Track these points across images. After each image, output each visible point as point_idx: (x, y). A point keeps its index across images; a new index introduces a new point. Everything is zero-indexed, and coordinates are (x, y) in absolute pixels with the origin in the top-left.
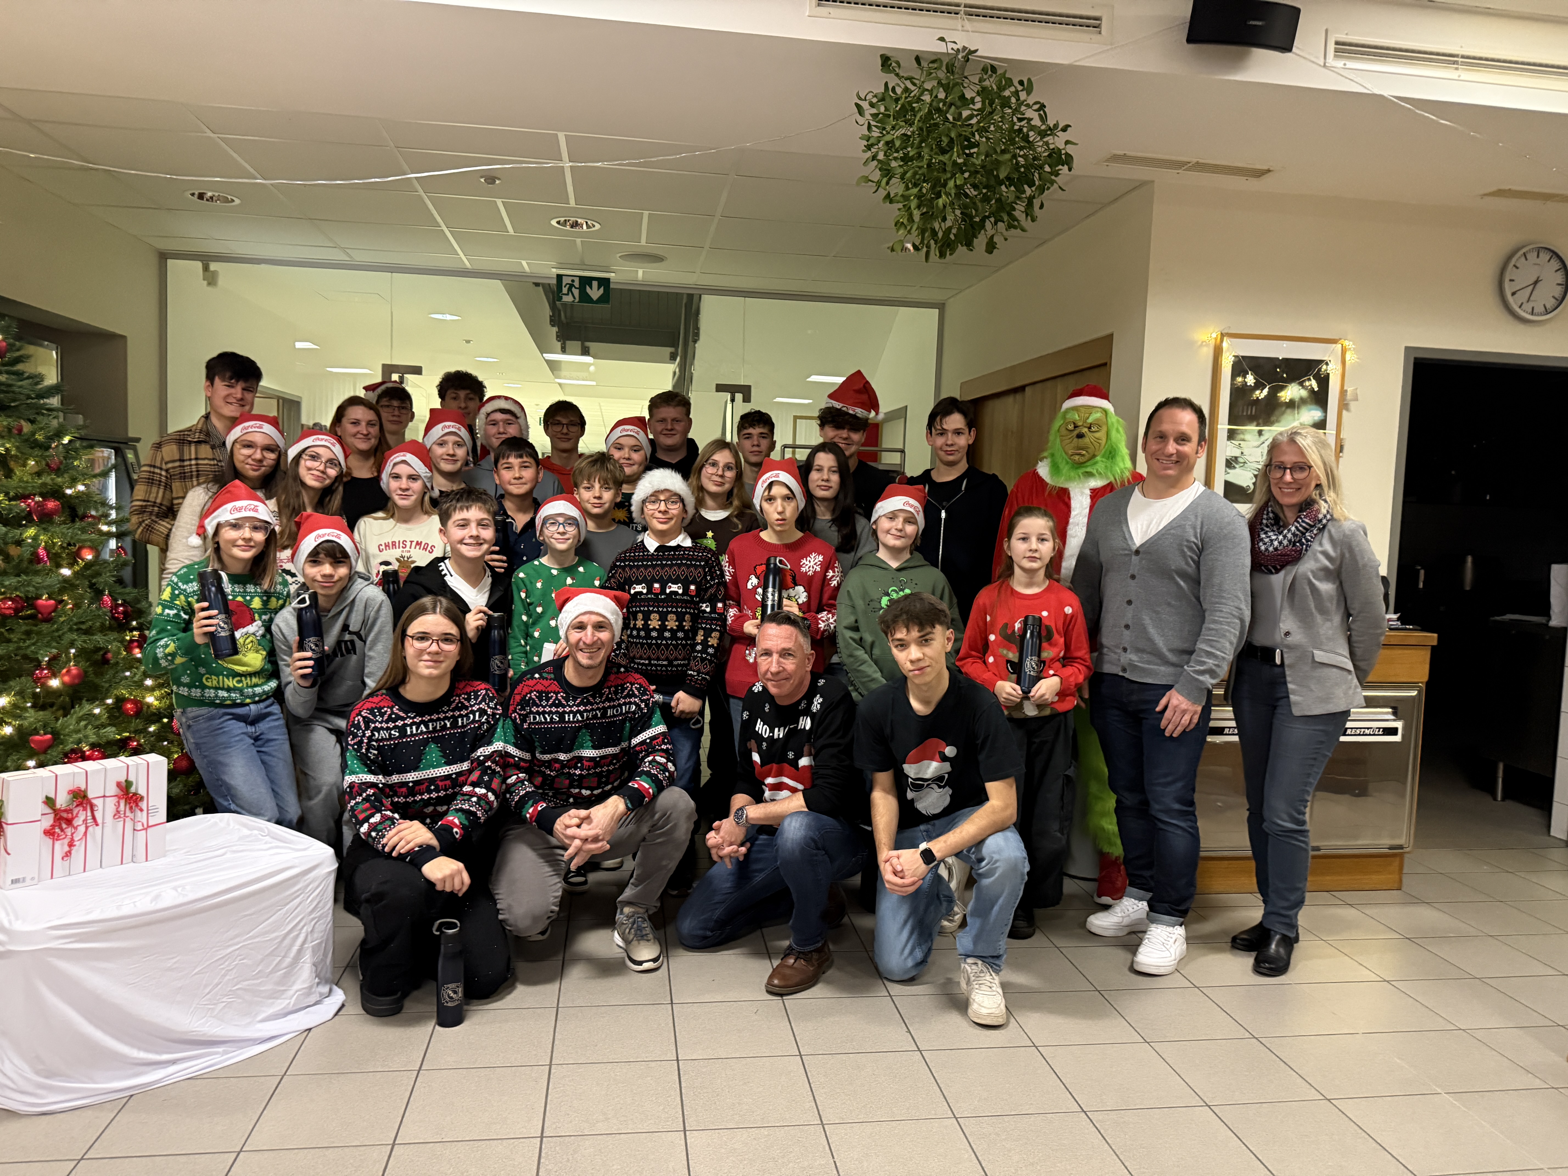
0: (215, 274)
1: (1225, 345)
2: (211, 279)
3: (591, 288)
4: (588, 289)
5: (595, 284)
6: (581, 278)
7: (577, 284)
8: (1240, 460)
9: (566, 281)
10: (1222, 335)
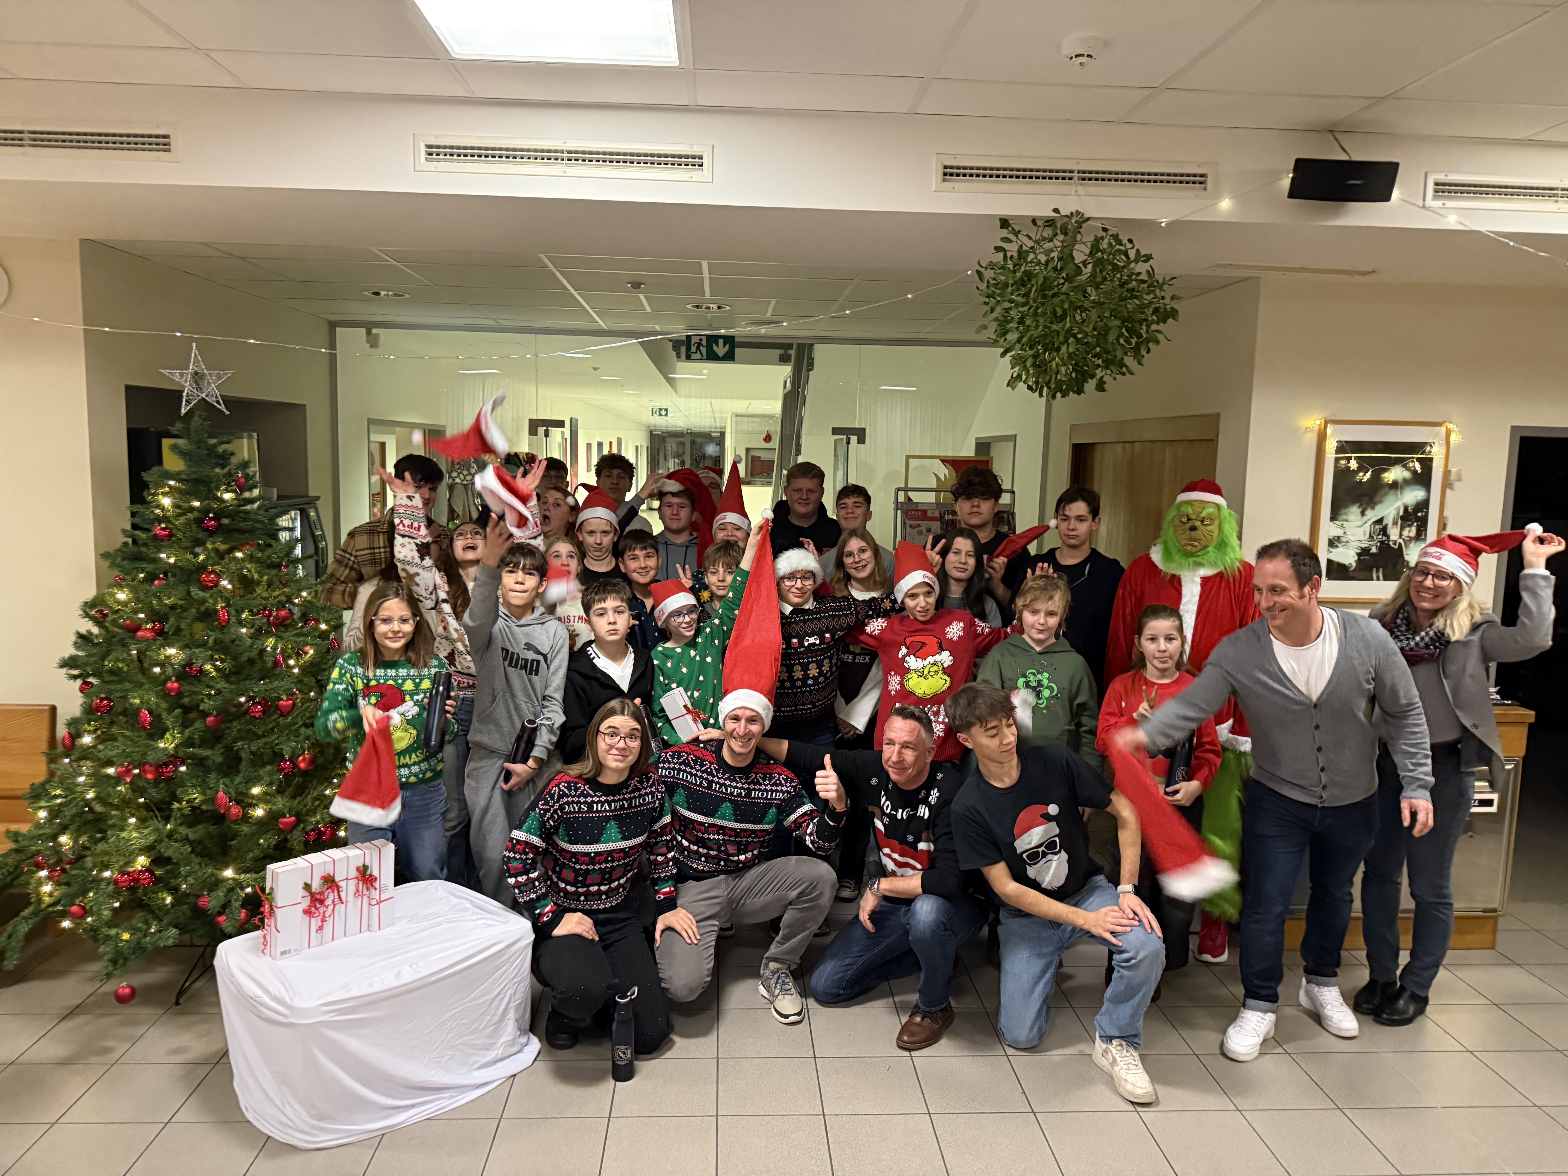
0: (377, 336)
1: (1329, 431)
2: (373, 342)
3: (717, 345)
4: (715, 347)
5: (721, 342)
6: (708, 336)
7: (704, 343)
8: (1343, 539)
9: (694, 340)
10: (1326, 422)
